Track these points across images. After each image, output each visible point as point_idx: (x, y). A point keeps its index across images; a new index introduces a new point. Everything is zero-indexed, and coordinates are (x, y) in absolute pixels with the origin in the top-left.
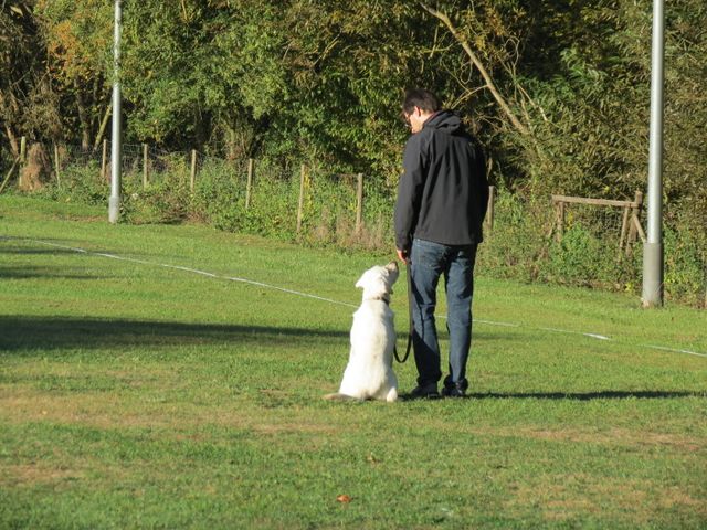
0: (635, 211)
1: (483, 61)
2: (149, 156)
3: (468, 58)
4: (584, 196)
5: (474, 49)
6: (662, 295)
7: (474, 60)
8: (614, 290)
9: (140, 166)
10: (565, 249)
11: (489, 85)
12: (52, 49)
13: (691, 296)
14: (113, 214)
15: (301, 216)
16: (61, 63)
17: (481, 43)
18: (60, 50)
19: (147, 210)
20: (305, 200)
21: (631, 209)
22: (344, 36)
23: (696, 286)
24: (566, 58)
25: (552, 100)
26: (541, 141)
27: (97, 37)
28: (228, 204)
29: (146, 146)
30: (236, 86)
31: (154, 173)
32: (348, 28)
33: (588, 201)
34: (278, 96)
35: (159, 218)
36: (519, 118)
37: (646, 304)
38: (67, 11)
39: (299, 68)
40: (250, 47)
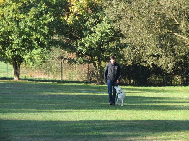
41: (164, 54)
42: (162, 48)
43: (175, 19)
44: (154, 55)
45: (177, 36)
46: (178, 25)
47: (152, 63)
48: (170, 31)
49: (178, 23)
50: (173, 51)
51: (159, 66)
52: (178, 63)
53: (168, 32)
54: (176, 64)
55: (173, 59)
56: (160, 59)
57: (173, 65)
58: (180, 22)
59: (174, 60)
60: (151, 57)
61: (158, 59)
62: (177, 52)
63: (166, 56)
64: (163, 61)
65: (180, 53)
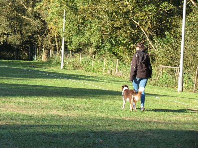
0: (179, 69)
1: (147, 34)
2: (71, 54)
3: (143, 33)
4: (169, 66)
5: (145, 31)
6: (183, 89)
7: (145, 33)
8: (173, 88)
9: (69, 56)
10: (162, 78)
11: (148, 39)
12: (49, 28)
13: (190, 90)
14: (62, 67)
15: (104, 69)
16: (52, 32)
17: (146, 30)
18: (51, 29)
19: (70, 66)
20: (105, 65)
21: (178, 69)
22: (115, 27)
23: (192, 87)
24: (166, 34)
25: (162, 43)
26: (159, 53)
27: (60, 26)
28: (88, 66)
29: (70, 51)
30: (90, 38)
31: (72, 58)
32: (116, 25)
33: (170, 67)
34: (99, 41)
35: (73, 68)
36: (155, 47)
37: (179, 91)
38: (51, 20)
39: (104, 34)
40: (93, 29)
41: (13, 33)
42: (11, 28)
43: (23, 4)
44: (5, 34)
45: (25, 19)
46: (26, 10)
47: (3, 40)
48: (19, 14)
49: (26, 8)
50: (21, 31)
51: (9, 43)
52: (24, 41)
53: (17, 15)
54: (22, 42)
55: (20, 37)
56: (9, 37)
57: (20, 43)
58: (27, 7)
59: (21, 39)
60: (2, 35)
61: (8, 37)
62: (24, 32)
63: (15, 35)
64: (12, 39)
65: (26, 33)
